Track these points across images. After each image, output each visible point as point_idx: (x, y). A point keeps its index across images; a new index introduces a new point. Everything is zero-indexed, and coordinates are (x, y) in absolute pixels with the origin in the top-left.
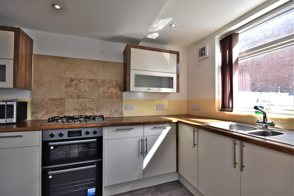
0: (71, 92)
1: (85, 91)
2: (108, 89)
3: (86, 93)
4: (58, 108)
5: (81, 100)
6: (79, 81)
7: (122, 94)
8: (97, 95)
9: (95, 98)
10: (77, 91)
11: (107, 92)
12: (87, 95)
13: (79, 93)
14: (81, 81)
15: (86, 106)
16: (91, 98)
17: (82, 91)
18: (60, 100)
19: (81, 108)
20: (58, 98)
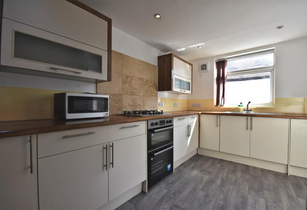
0: (126, 88)
1: (136, 89)
2: (150, 88)
3: (137, 91)
4: (118, 103)
5: (133, 96)
6: (132, 78)
7: (157, 93)
8: (143, 93)
9: (142, 95)
10: (130, 88)
11: (149, 90)
12: (137, 92)
13: (131, 90)
14: (133, 78)
15: (136, 103)
16: (139, 96)
17: (134, 88)
18: (119, 96)
19: (133, 104)
20: (118, 94)
